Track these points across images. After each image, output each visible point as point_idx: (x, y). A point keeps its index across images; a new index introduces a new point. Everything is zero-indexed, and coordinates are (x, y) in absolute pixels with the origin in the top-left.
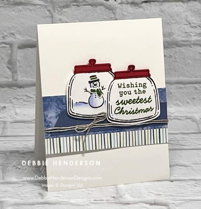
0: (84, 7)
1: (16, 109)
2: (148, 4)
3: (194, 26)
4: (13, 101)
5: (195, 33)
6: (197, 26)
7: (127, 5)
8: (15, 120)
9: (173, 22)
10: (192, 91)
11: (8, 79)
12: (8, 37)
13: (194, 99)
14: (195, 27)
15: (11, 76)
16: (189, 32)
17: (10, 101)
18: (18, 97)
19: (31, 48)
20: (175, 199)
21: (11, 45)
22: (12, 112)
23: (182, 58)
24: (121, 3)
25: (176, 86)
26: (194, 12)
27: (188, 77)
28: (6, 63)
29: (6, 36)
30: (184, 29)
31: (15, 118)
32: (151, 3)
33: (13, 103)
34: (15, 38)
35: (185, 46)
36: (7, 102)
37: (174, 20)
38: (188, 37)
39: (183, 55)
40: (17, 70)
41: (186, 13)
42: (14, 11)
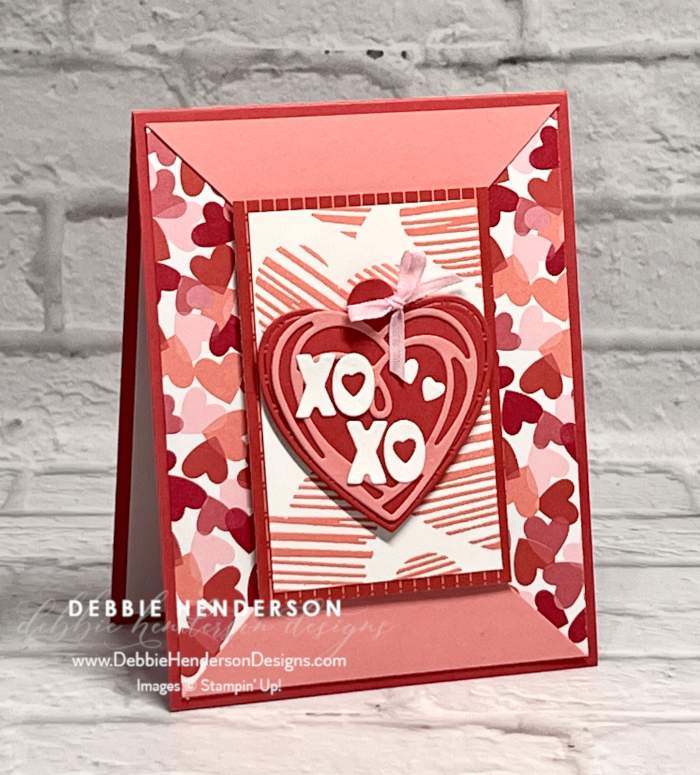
0: (296, 77)
1: (57, 430)
2: (517, 68)
3: (681, 146)
4: (46, 400)
5: (683, 173)
6: (690, 148)
7: (445, 70)
8: (51, 468)
9: (606, 131)
10: (671, 379)
11: (32, 325)
12: (33, 179)
13: (677, 403)
14: (684, 150)
15: (42, 316)
16: (663, 169)
17: (38, 404)
18: (65, 390)
19: (110, 216)
20: (595, 715)
21: (42, 206)
22: (44, 440)
23: (635, 258)
24: (426, 65)
25: (614, 359)
26: (680, 99)
27: (659, 326)
28: (26, 269)
29: (27, 174)
30: (645, 157)
31: (52, 460)
32: (530, 64)
33: (48, 411)
34: (56, 183)
35: (646, 218)
36: (27, 405)
37: (611, 126)
38: (659, 186)
39: (639, 249)
40: (60, 296)
41: (653, 102)
42: (52, 90)
